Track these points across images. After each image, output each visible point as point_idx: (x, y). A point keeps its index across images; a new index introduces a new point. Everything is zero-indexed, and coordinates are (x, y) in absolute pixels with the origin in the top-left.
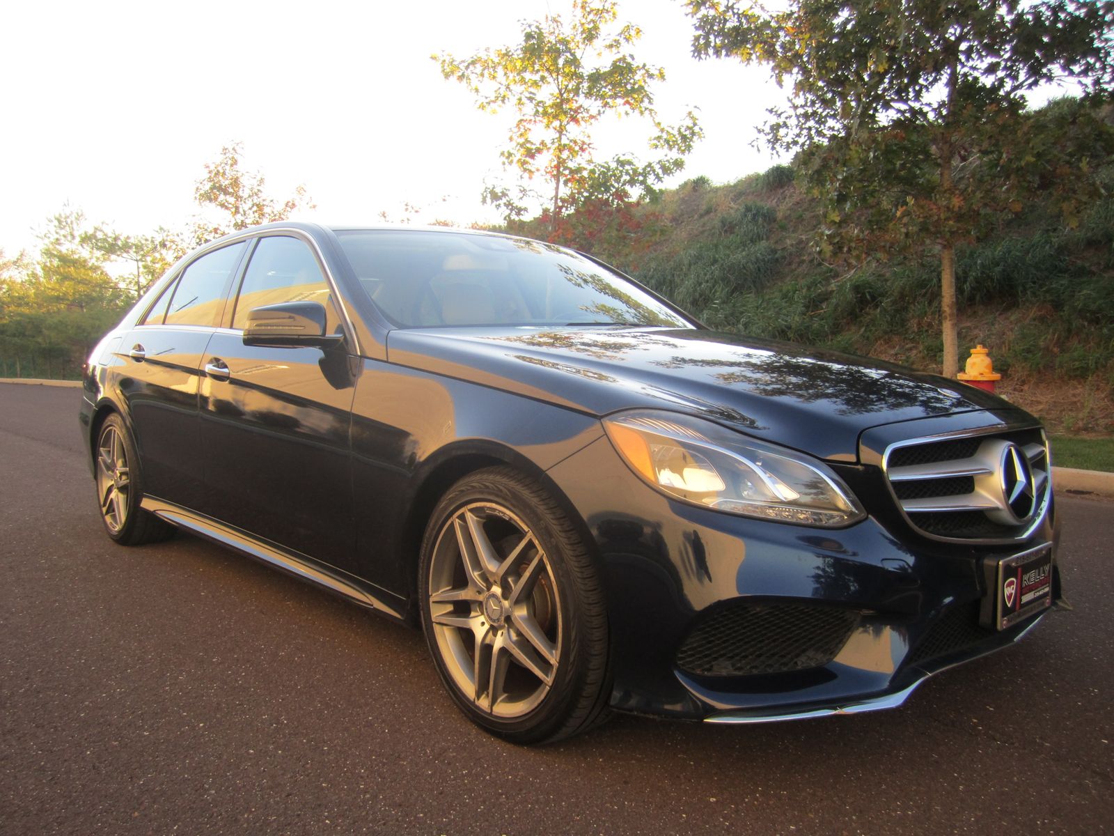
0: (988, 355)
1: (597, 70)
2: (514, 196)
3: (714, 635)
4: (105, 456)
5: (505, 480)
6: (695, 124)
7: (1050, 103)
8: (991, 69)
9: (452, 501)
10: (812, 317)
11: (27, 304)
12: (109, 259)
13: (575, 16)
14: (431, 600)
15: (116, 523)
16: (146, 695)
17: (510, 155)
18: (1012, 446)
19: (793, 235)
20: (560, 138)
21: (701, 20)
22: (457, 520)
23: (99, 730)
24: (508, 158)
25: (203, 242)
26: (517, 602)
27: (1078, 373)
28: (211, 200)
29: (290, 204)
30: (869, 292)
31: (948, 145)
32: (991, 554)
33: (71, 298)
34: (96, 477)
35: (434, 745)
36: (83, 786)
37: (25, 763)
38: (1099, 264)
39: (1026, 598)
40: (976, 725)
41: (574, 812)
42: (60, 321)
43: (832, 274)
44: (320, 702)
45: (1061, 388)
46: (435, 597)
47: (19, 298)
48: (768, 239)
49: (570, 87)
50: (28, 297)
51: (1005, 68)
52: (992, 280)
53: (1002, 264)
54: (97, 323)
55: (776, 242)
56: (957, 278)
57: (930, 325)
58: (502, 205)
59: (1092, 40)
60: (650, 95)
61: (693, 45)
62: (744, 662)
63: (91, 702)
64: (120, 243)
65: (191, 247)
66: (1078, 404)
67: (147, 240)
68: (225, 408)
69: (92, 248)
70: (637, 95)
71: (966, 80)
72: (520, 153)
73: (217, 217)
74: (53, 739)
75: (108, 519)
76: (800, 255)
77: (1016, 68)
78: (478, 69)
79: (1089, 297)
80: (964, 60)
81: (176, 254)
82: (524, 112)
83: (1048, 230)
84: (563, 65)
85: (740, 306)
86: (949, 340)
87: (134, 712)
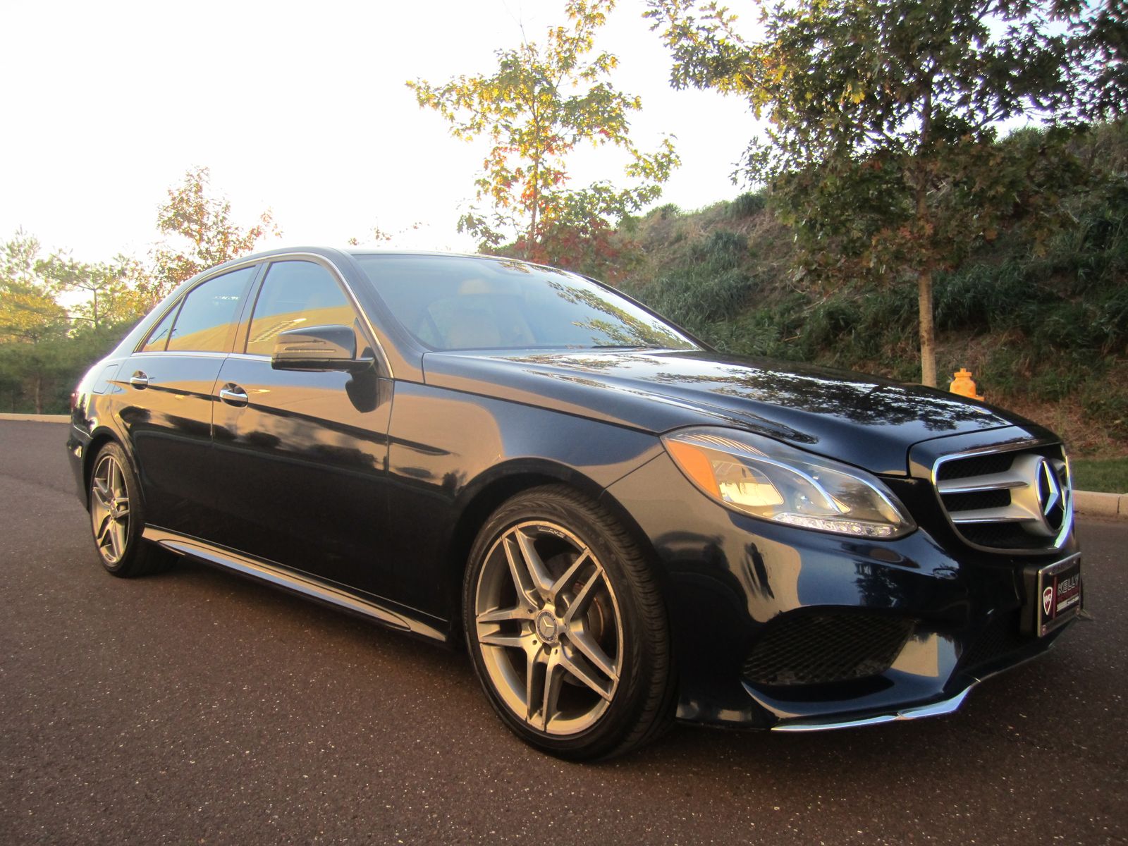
0: (971, 378)
1: (574, 98)
2: (491, 223)
3: (779, 645)
4: (101, 487)
5: (559, 498)
6: (671, 152)
7: (1011, 134)
8: (964, 102)
9: (500, 521)
10: (786, 343)
12: (63, 289)
13: (551, 45)
14: (478, 620)
15: (114, 555)
16: (183, 724)
17: (485, 182)
18: (1043, 460)
19: (764, 262)
20: (537, 167)
21: (679, 50)
22: (506, 540)
23: (143, 760)
24: (483, 186)
26: (574, 619)
27: (1051, 396)
28: (174, 228)
29: (255, 231)
30: (843, 318)
31: (923, 173)
32: (1031, 564)
33: (23, 329)
34: (89, 509)
35: (489, 765)
36: (138, 814)
37: (74, 795)
38: (1066, 290)
39: (1060, 607)
40: (1012, 732)
41: (644, 824)
42: (14, 351)
43: (805, 300)
44: (364, 727)
45: (1034, 411)
46: (481, 617)
48: (739, 266)
49: (545, 116)
51: (976, 101)
52: (963, 306)
53: (973, 290)
54: (53, 352)
55: (748, 269)
57: (904, 350)
58: (479, 232)
59: (1059, 75)
60: (626, 125)
61: (672, 74)
62: (805, 671)
63: (127, 733)
64: (77, 272)
65: (153, 275)
67: (105, 269)
69: (48, 277)
70: (614, 124)
71: (939, 112)
72: (495, 181)
73: (181, 245)
74: (97, 771)
75: (104, 551)
76: (772, 282)
77: (985, 100)
78: (454, 97)
79: (1057, 322)
80: (937, 92)
81: (138, 283)
82: (499, 140)
83: (1015, 257)
84: (540, 93)
85: (714, 334)
86: (928, 365)
87: (174, 742)
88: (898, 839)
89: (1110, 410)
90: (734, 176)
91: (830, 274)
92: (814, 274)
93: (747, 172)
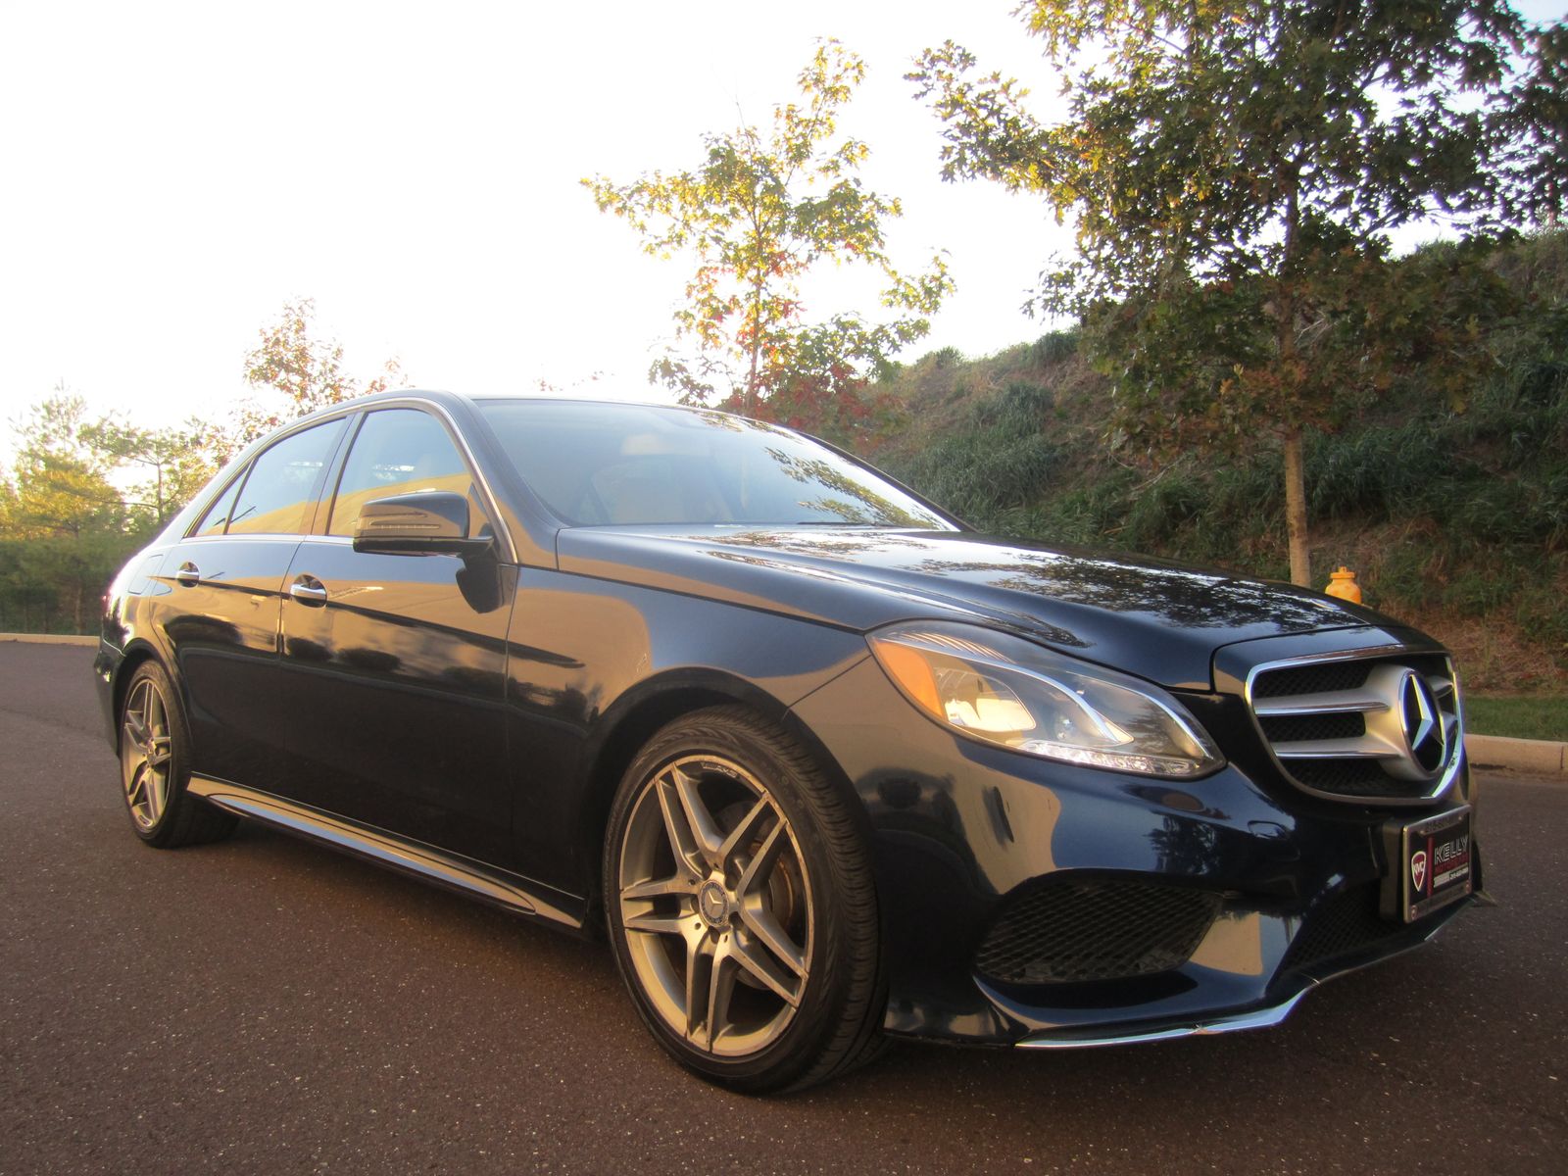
0: (1354, 580)
1: (809, 199)
2: (695, 370)
3: (1026, 926)
4: (135, 722)
5: (730, 723)
6: (943, 274)
7: (1419, 249)
8: (1343, 201)
9: (653, 756)
10: (1105, 536)
12: (116, 464)
13: (777, 129)
14: (623, 896)
15: (150, 817)
16: (215, 1041)
17: (688, 315)
18: (1412, 673)
19: (1077, 426)
20: (758, 293)
22: (661, 782)
23: (153, 1087)
24: (684, 320)
25: (254, 436)
26: (749, 892)
27: (1474, 610)
28: (267, 380)
29: (377, 385)
30: (1184, 502)
31: (1288, 300)
32: (1392, 819)
33: (61, 518)
34: (119, 753)
35: (631, 1098)
36: (137, 1160)
37: (51, 1131)
38: (1496, 463)
39: (1440, 880)
40: (1377, 1061)
42: (47, 547)
43: (1133, 478)
44: (464, 1046)
46: (628, 891)
48: (1042, 431)
49: (770, 225)
51: (1360, 200)
52: (1351, 485)
53: (1364, 463)
54: (98, 552)
55: (1054, 436)
56: (1306, 483)
57: (1269, 546)
58: (678, 383)
59: (1474, 164)
60: (881, 237)
61: (944, 160)
62: (1067, 964)
63: (136, 1052)
64: (135, 440)
66: (1477, 652)
67: (173, 436)
68: (305, 651)
69: (95, 448)
70: (864, 235)
71: (1309, 216)
72: (701, 314)
73: (277, 403)
74: (88, 1101)
75: (137, 811)
76: (1088, 453)
77: (1373, 200)
78: (646, 198)
79: (1482, 507)
80: (1306, 188)
81: (216, 454)
82: (707, 258)
83: (1424, 418)
84: (762, 193)
85: (1006, 524)
86: (1298, 565)
87: (198, 1064)
89: (1557, 629)
90: (1026, 308)
91: (1161, 437)
92: (1140, 439)
93: (1046, 302)
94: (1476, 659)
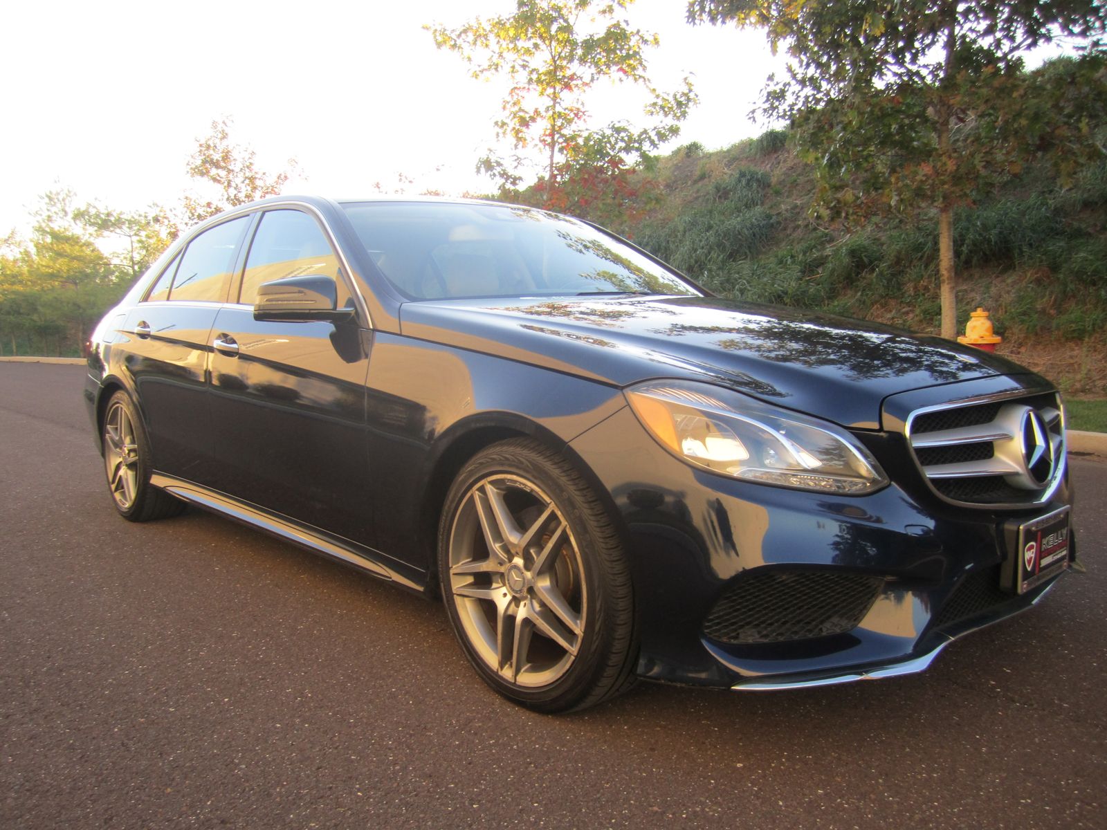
0: (988, 318)
1: (591, 36)
2: (509, 165)
3: (740, 604)
4: (112, 433)
5: (525, 452)
6: (690, 91)
7: (1045, 63)
8: (990, 30)
9: (471, 473)
10: (808, 281)
11: (21, 282)
12: (101, 235)
14: (452, 572)
15: (126, 500)
16: (169, 671)
17: (504, 124)
18: (1030, 411)
19: (788, 200)
20: (554, 106)
22: (477, 492)
23: (125, 707)
24: (502, 127)
25: (196, 217)
26: (540, 573)
27: (1075, 335)
28: (203, 174)
29: (282, 177)
30: (865, 256)
31: (946, 107)
32: (1012, 519)
33: (65, 275)
34: (103, 455)
35: (459, 715)
36: (112, 762)
37: (54, 741)
38: (1095, 225)
39: (1045, 562)
40: (994, 687)
41: (604, 780)
42: (55, 298)
43: (828, 238)
44: (343, 675)
46: (455, 569)
47: (14, 276)
48: (762, 204)
49: (563, 54)
50: (21, 274)
51: (1002, 29)
52: (989, 242)
53: (999, 226)
54: (92, 299)
55: (771, 207)
57: (926, 288)
58: (497, 175)
60: (644, 63)
61: (689, 11)
62: (769, 629)
63: (114, 679)
64: (112, 219)
66: (1076, 366)
67: (140, 216)
68: (229, 382)
69: (85, 225)
70: (631, 62)
71: (963, 42)
72: (513, 122)
73: (209, 192)
74: (80, 717)
75: (117, 496)
76: (796, 220)
77: (1013, 29)
78: (471, 37)
79: (1085, 259)
80: (962, 21)
81: (169, 230)
82: (517, 80)
83: (1044, 192)
84: (556, 31)
85: (735, 273)
86: (947, 304)
87: (158, 688)
88: (859, 800)
90: (751, 115)
91: (850, 211)
93: (765, 110)
94: (1074, 371)
